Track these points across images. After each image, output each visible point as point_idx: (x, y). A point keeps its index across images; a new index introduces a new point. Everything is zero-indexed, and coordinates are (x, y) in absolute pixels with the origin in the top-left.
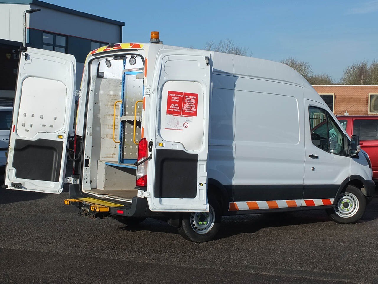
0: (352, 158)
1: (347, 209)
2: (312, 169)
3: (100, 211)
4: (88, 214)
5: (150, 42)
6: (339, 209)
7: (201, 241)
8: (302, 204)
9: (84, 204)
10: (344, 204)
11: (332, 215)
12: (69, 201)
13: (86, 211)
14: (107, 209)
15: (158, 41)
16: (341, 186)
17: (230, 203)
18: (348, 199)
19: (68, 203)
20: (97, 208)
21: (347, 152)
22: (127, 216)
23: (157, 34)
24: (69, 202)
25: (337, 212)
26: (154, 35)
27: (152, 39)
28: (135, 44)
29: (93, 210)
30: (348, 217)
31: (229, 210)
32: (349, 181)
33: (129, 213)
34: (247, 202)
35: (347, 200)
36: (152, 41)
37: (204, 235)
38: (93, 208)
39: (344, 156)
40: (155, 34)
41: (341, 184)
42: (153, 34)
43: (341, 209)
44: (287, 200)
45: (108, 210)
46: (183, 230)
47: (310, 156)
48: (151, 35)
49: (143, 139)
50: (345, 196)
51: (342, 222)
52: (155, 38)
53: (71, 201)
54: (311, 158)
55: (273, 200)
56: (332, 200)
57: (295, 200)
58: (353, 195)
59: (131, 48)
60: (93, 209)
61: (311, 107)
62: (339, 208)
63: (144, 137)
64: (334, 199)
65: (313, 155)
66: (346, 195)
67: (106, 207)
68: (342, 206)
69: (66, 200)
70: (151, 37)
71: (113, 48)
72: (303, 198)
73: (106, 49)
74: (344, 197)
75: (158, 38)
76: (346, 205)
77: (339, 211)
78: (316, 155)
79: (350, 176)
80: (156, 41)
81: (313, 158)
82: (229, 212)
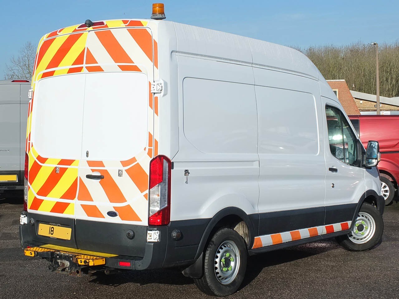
0: (365, 169)
1: (361, 232)
2: (332, 185)
3: (95, 265)
4: (67, 269)
5: (152, 18)
6: (353, 234)
7: (227, 294)
8: (323, 231)
9: (58, 255)
10: (358, 227)
11: (345, 241)
12: (34, 251)
13: (63, 264)
14: (103, 260)
15: (164, 17)
16: (357, 205)
17: (255, 238)
18: (363, 220)
19: (31, 254)
20: (90, 260)
21: (361, 161)
22: (136, 269)
23: (162, 6)
24: (33, 253)
25: (350, 237)
27: (154, 13)
28: (131, 21)
29: (83, 264)
30: (363, 243)
31: (252, 248)
32: (365, 197)
33: (140, 266)
34: (271, 235)
35: (361, 221)
36: (156, 17)
37: (229, 285)
38: (83, 260)
39: (359, 167)
40: (160, 7)
41: (358, 202)
42: (156, 7)
43: (354, 233)
44: (309, 228)
45: (104, 263)
46: (206, 281)
47: (330, 169)
48: (153, 8)
49: (157, 157)
50: (359, 216)
51: (356, 249)
52: (160, 12)
53: (37, 252)
54: (331, 172)
55: (295, 230)
56: (350, 223)
57: (317, 227)
58: (368, 214)
59: (126, 26)
60: (83, 262)
61: (328, 107)
62: (352, 232)
63: (159, 154)
64: (351, 221)
65: (333, 168)
67: (103, 257)
68: (355, 230)
69: (27, 250)
70: (153, 11)
71: (91, 27)
72: (324, 224)
73: (77, 29)
74: (358, 218)
75: (162, 13)
76: (361, 228)
77: (352, 236)
78: (335, 168)
79: (366, 192)
80: (161, 17)
81: (332, 172)
82: (252, 250)
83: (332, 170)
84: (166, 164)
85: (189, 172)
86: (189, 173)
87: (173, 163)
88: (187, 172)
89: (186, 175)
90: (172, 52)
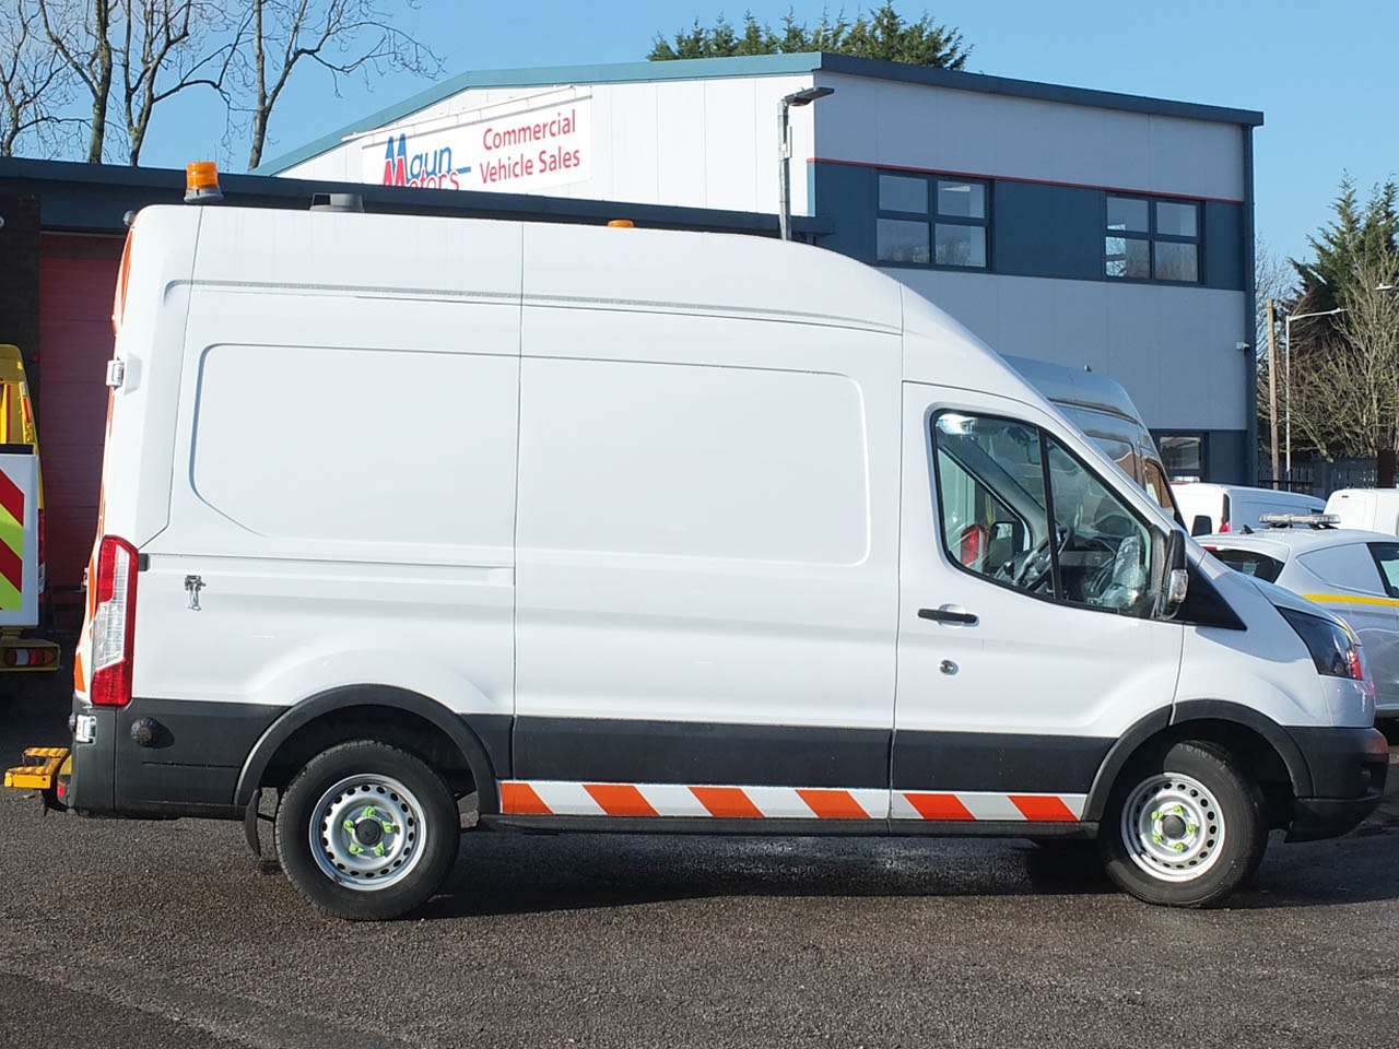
0: (1192, 628)
1: (1177, 842)
2: (942, 666)
6: (1146, 844)
8: (890, 808)
10: (1164, 821)
11: (1116, 864)
16: (1117, 745)
17: (501, 782)
18: (1183, 801)
25: (1136, 854)
26: (194, 173)
30: (1185, 879)
31: (502, 812)
32: (1171, 723)
33: (69, 797)
34: (586, 783)
35: (1176, 805)
39: (1145, 616)
40: (199, 172)
41: (1117, 735)
44: (806, 789)
45: (47, 785)
47: (925, 614)
54: (936, 622)
56: (1076, 803)
57: (849, 790)
58: (1199, 784)
62: (1144, 838)
64: (1085, 796)
65: (949, 610)
66: (1175, 785)
68: (1156, 831)
72: (892, 784)
74: (1163, 793)
76: (1175, 828)
77: (1144, 850)
78: (962, 611)
79: (1177, 704)
81: (940, 623)
82: (501, 817)
83: (943, 616)
84: (122, 559)
85: (203, 581)
86: (200, 585)
87: (146, 557)
88: (193, 583)
89: (191, 589)
90: (171, 285)
